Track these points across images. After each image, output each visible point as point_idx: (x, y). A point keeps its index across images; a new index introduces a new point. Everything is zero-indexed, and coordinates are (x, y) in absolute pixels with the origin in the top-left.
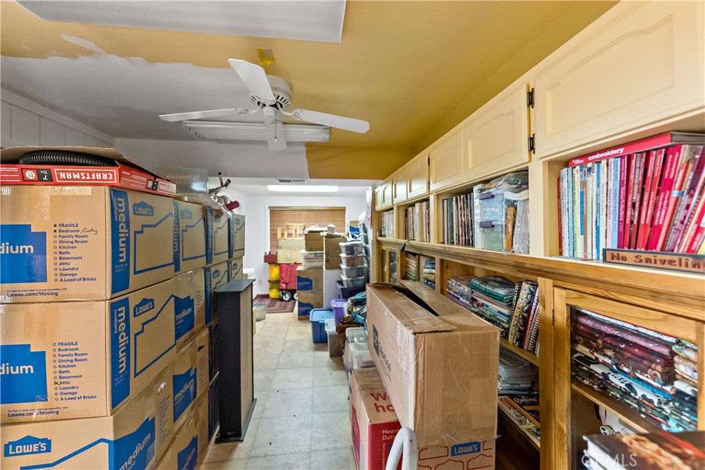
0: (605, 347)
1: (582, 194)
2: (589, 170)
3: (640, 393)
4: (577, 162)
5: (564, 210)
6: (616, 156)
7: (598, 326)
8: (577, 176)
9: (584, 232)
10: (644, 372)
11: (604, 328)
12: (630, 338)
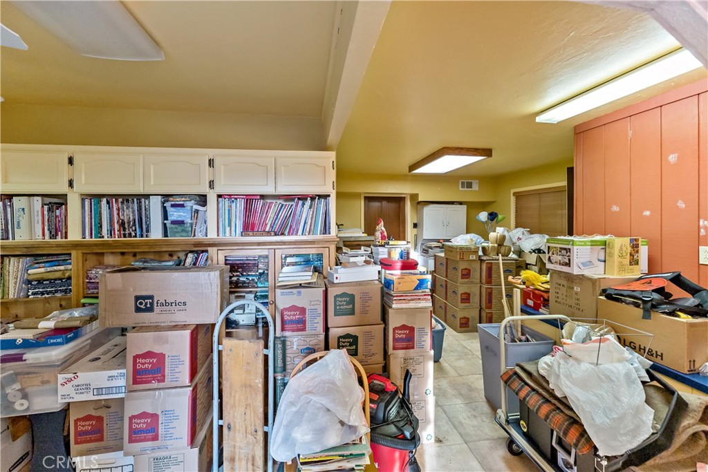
0: (238, 268)
1: (229, 210)
2: (233, 201)
3: (250, 279)
4: (226, 196)
5: (220, 216)
6: (242, 198)
7: (234, 262)
8: (227, 203)
9: (230, 225)
10: (251, 271)
11: (237, 262)
12: (246, 262)
